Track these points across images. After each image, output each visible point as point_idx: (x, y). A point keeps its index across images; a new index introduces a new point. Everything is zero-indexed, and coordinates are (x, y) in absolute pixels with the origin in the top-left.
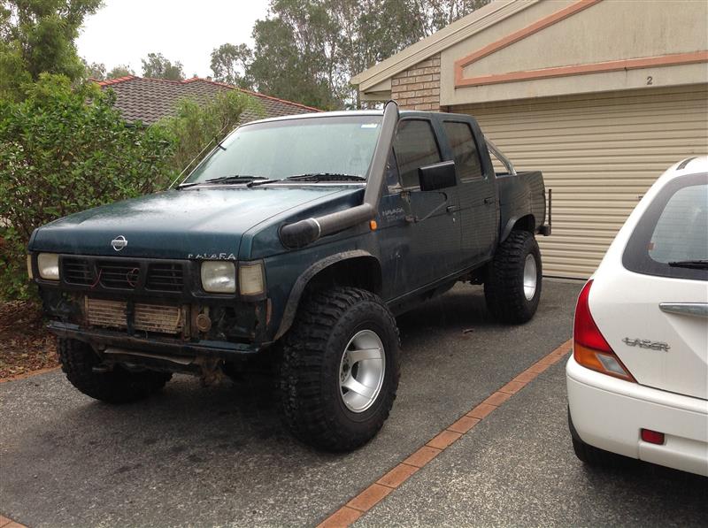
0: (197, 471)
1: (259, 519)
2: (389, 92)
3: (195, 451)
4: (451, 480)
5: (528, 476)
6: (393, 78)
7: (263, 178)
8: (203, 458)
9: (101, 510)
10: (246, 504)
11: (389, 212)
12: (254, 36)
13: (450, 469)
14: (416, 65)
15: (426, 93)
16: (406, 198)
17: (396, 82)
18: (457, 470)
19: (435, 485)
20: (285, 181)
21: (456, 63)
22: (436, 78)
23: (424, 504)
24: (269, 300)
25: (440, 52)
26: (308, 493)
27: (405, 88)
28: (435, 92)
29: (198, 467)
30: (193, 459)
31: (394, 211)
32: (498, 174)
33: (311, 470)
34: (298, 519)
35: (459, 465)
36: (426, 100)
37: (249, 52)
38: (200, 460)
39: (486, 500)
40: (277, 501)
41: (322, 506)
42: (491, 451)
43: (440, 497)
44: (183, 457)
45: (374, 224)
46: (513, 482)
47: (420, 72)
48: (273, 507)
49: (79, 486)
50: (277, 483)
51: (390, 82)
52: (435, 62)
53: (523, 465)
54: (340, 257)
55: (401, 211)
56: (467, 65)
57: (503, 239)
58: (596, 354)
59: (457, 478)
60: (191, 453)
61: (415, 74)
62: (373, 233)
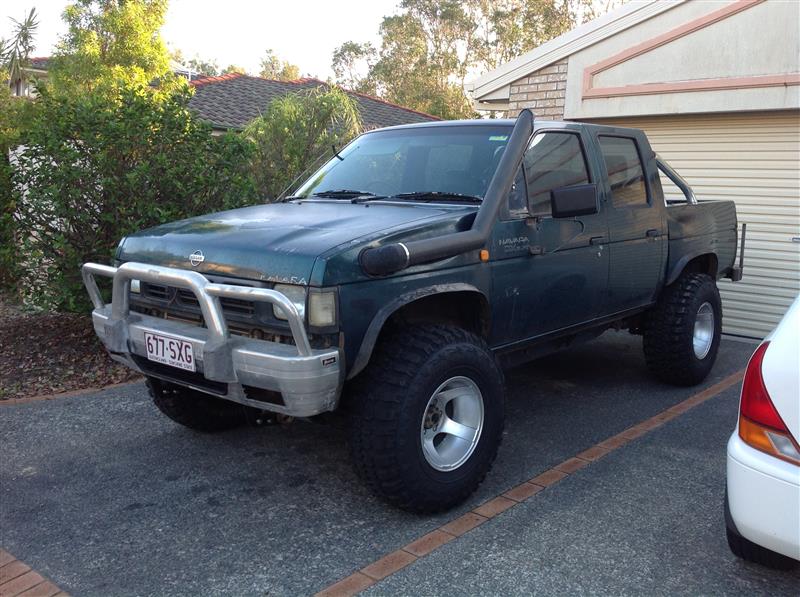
0: (211, 515)
1: (261, 576)
2: (506, 101)
3: (215, 493)
4: (487, 554)
5: (580, 559)
6: (511, 84)
7: (370, 195)
8: (221, 502)
9: (97, 548)
10: (251, 558)
11: (508, 240)
12: (380, 33)
13: (491, 542)
14: (540, 70)
15: (548, 104)
16: (533, 224)
17: (516, 90)
18: (499, 542)
19: (468, 558)
20: (392, 199)
21: (585, 70)
22: (561, 86)
23: (450, 578)
24: (342, 334)
25: (567, 57)
26: (323, 551)
27: (525, 97)
28: (559, 103)
29: (214, 511)
30: (212, 502)
31: (515, 240)
32: (668, 202)
33: (334, 527)
34: (302, 581)
35: (503, 537)
36: (548, 111)
37: (373, 51)
38: (218, 504)
39: (521, 581)
40: (285, 558)
41: (333, 569)
42: (545, 525)
43: (470, 572)
44: (202, 499)
45: (485, 254)
46: (559, 564)
47: (543, 79)
48: (280, 564)
49: (83, 521)
50: (293, 538)
51: (508, 88)
52: (562, 68)
53: (577, 545)
54: (434, 290)
55: (525, 239)
56: (598, 72)
57: (671, 281)
58: (766, 432)
59: (495, 552)
60: (211, 496)
61: (537, 81)
62: (483, 265)
